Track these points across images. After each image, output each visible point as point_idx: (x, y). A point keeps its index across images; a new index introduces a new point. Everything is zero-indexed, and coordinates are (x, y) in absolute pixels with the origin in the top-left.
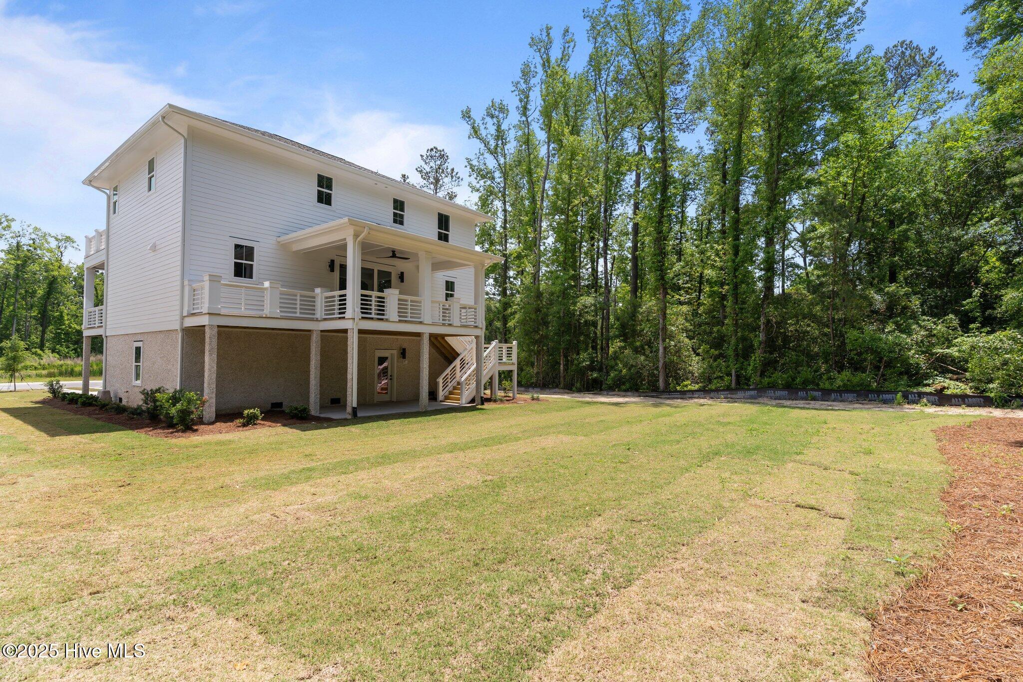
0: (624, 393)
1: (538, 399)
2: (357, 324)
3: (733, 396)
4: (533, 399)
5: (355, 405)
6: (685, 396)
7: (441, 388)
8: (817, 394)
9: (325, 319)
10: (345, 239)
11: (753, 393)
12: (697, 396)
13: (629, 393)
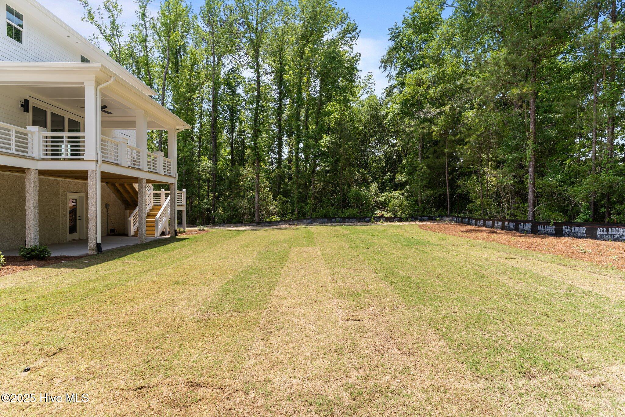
0: (234, 225)
1: (203, 230)
2: (100, 166)
3: (300, 223)
4: (200, 230)
5: (99, 241)
6: (274, 224)
7: (132, 225)
8: (340, 219)
9: (43, 159)
10: (82, 83)
11: (310, 220)
12: (280, 224)
13: (238, 225)
